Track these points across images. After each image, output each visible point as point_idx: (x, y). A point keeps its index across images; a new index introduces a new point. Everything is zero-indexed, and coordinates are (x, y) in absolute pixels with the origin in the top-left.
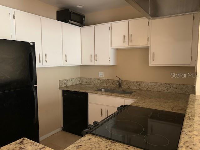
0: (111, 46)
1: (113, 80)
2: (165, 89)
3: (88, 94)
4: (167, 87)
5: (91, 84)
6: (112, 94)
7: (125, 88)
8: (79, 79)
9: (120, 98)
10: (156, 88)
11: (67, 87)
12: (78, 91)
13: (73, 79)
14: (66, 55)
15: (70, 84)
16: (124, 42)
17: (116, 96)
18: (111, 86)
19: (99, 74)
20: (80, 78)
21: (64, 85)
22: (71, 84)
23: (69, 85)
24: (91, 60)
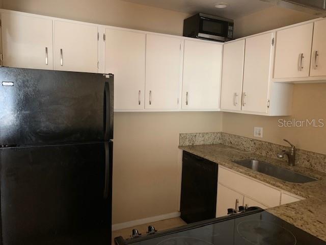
0: (273, 77)
1: (280, 146)
3: (219, 166)
5: (238, 147)
7: (303, 166)
8: (219, 135)
9: (272, 186)
11: (193, 147)
12: (202, 156)
13: (207, 133)
14: (187, 93)
15: (199, 141)
16: (301, 68)
18: (274, 158)
19: (255, 131)
20: (221, 133)
21: (187, 143)
22: (202, 143)
23: (197, 143)
24: (235, 104)
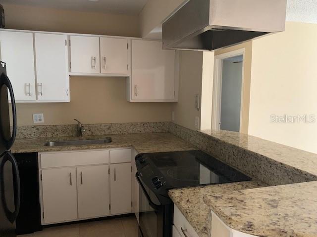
1: (65, 125)
2: (142, 129)
4: (144, 126)
6: (90, 147)
7: (87, 135)
10: (131, 130)
16: (93, 67)
17: (97, 148)
19: (34, 118)
24: (29, 94)
